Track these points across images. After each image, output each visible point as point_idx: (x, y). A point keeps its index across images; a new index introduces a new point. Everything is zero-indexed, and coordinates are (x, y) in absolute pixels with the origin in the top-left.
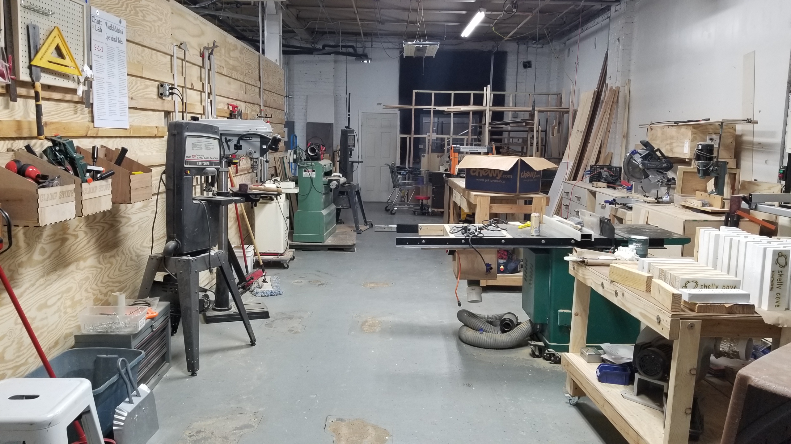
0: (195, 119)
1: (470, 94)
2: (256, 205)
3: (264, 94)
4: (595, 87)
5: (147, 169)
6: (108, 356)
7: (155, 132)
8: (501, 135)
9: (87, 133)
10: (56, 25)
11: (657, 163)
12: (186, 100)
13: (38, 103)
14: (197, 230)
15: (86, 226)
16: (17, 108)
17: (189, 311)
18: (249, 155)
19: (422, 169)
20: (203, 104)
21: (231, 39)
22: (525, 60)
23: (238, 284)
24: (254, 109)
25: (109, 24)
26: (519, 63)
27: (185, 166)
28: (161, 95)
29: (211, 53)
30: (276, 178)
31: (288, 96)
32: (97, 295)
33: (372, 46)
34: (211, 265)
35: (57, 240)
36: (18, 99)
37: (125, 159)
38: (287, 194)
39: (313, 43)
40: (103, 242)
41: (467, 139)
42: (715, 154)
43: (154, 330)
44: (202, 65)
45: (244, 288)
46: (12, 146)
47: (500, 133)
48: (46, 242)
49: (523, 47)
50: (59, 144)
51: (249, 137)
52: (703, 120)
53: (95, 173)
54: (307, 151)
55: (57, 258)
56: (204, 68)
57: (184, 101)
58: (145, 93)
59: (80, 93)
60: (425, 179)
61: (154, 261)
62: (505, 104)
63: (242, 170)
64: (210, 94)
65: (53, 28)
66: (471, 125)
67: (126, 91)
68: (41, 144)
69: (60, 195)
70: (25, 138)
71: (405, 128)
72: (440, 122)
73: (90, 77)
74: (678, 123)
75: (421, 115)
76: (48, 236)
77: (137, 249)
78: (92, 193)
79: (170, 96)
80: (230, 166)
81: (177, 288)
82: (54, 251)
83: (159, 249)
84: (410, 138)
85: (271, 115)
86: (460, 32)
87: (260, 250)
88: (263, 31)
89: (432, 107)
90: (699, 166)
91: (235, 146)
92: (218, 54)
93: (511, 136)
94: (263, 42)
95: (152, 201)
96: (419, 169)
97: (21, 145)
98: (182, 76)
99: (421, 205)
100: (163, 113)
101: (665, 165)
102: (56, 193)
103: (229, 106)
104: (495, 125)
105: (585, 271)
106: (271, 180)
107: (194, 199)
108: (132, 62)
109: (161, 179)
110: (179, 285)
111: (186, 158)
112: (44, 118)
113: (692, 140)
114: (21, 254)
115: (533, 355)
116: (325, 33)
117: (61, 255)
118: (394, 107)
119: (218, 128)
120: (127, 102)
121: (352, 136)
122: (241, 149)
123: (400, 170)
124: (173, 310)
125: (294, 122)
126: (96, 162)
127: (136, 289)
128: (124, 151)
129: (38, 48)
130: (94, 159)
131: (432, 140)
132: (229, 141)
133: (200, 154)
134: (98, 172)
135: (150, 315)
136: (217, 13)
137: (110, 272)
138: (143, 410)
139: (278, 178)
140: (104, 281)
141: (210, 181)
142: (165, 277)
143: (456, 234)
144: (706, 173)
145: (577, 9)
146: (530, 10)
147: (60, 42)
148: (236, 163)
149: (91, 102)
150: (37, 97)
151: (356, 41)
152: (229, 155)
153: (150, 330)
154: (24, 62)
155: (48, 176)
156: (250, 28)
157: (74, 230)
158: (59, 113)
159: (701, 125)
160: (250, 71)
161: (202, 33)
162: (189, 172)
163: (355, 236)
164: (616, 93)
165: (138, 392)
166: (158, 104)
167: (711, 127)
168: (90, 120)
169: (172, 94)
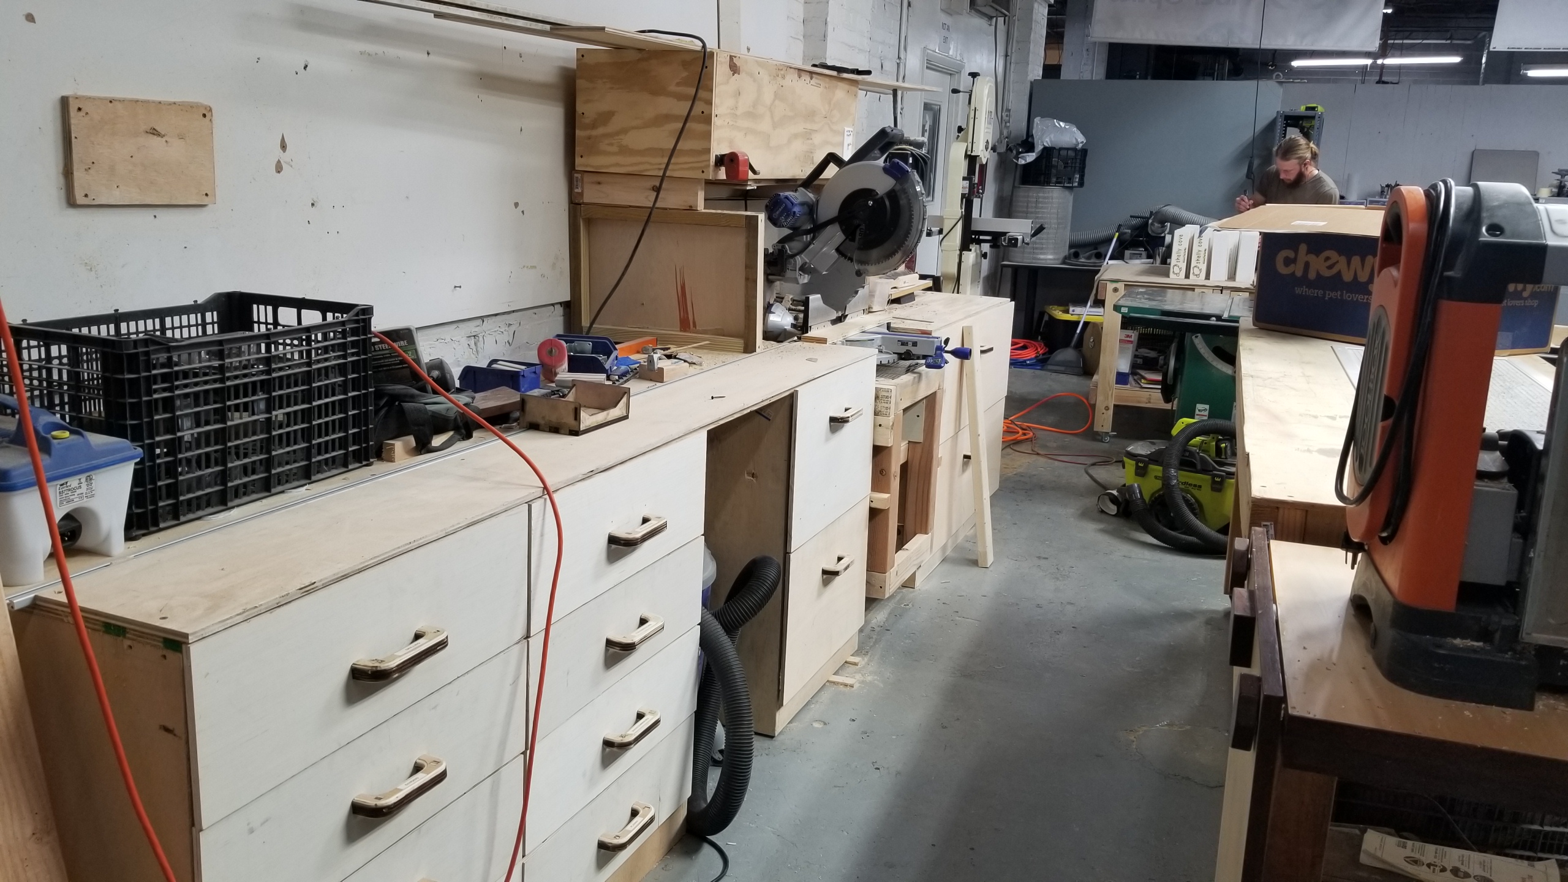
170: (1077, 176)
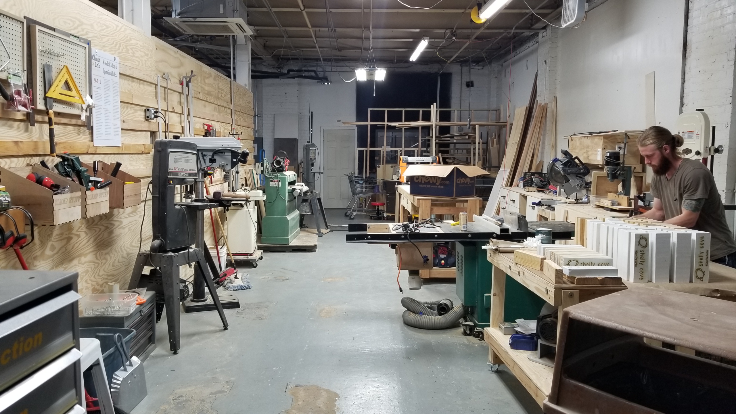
0: (176, 137)
1: (419, 111)
2: (228, 210)
3: (235, 115)
4: (527, 104)
5: (137, 180)
6: (106, 334)
7: (142, 149)
8: (449, 147)
9: (88, 151)
10: (65, 65)
11: (576, 169)
12: (168, 122)
13: (51, 127)
14: (178, 231)
15: (87, 228)
16: (34, 131)
17: (171, 299)
18: (222, 167)
19: (377, 179)
20: (183, 125)
21: (206, 68)
22: (468, 81)
23: (214, 280)
24: (227, 128)
25: (106, 61)
26: (462, 83)
27: (168, 177)
28: (147, 118)
29: (189, 81)
30: (246, 188)
31: (257, 116)
32: (95, 286)
33: (331, 70)
34: (190, 260)
35: (64, 239)
36: (36, 124)
37: (119, 171)
38: (255, 201)
39: (279, 68)
40: (100, 242)
41: (418, 151)
42: (621, 160)
43: (142, 314)
44: (181, 91)
45: (217, 283)
46: (30, 162)
47: (447, 145)
48: (55, 240)
49: (465, 69)
50: (68, 160)
51: (222, 152)
52: (612, 131)
53: (96, 183)
54: (273, 163)
55: (64, 254)
56: (183, 94)
57: (167, 123)
58: (134, 117)
59: (83, 118)
60: (380, 187)
61: (142, 257)
62: (452, 120)
63: (216, 181)
64: (188, 115)
65: (63, 66)
66: (420, 138)
67: (119, 116)
68: (53, 160)
69: (70, 200)
70: (40, 155)
71: (362, 142)
72: (394, 136)
73: (91, 105)
74: (592, 134)
75: (377, 130)
76: (57, 235)
77: (127, 248)
78: (93, 199)
79: (155, 119)
80: (205, 177)
81: (162, 280)
82: (61, 248)
83: (146, 248)
84: (367, 151)
85: (242, 133)
86: (409, 57)
87: (232, 251)
88: (234, 59)
89: (386, 123)
90: (608, 171)
91: (210, 159)
92: (195, 82)
93: (456, 148)
94: (234, 69)
95: (140, 207)
96: (375, 179)
97: (37, 160)
98: (165, 101)
99: (377, 210)
100: (149, 133)
101: (582, 171)
102: (67, 199)
103: (205, 126)
104: (441, 138)
105: (498, 257)
106: (241, 189)
107: (176, 205)
108: (123, 91)
109: (148, 188)
110: (163, 277)
111: (169, 170)
112: (55, 139)
113: (604, 149)
114: (36, 250)
115: (465, 334)
116: (288, 59)
117: (67, 251)
118: (351, 124)
119: (195, 145)
120: (120, 125)
121: (314, 150)
122: (215, 163)
123: (357, 180)
124: (158, 299)
125: (263, 138)
126: (96, 174)
127: (126, 282)
128: (119, 165)
129: (52, 83)
130: (95, 172)
131: (387, 152)
132: (205, 155)
133: (180, 167)
134: (98, 182)
135: (139, 301)
136: (194, 45)
137: (105, 267)
138: (135, 377)
139: (248, 188)
140: (101, 274)
141: (189, 190)
142: (151, 271)
143: (397, 231)
144: (614, 177)
145: (509, 36)
146: (468, 37)
147: (68, 77)
148: (210, 174)
149: (91, 125)
150: (50, 122)
151: (318, 66)
152: (205, 168)
153: (139, 314)
154: (41, 94)
155: (60, 185)
156: (223, 56)
157: (77, 231)
158: (66, 135)
159: (611, 136)
160: (223, 95)
161: (182, 65)
162: (171, 181)
163: (317, 238)
164: (544, 108)
165: (131, 363)
166: (145, 126)
167: (620, 137)
168: (90, 140)
169: (156, 117)
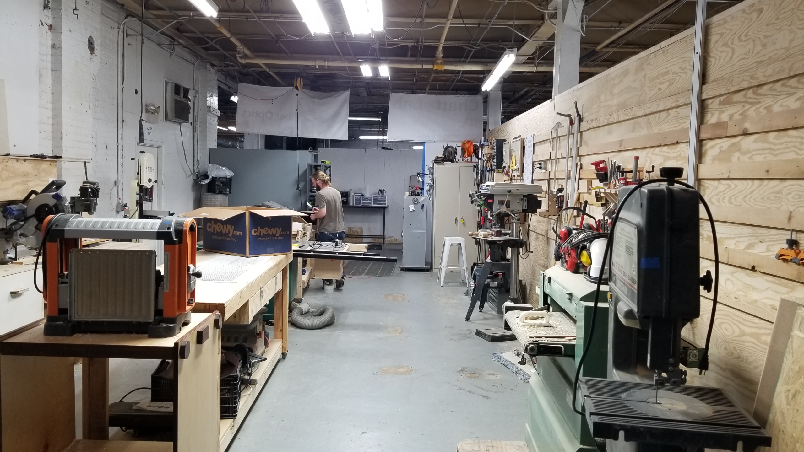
25: (529, 140)
29: (577, 115)
57: (556, 170)
170: (228, 189)
